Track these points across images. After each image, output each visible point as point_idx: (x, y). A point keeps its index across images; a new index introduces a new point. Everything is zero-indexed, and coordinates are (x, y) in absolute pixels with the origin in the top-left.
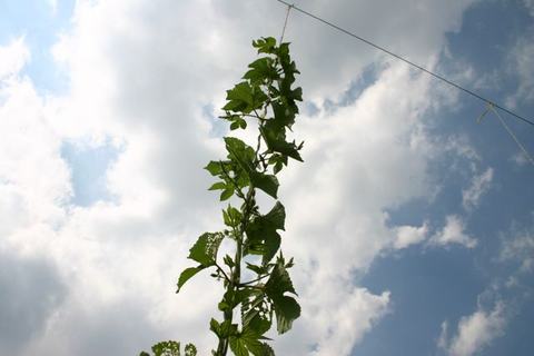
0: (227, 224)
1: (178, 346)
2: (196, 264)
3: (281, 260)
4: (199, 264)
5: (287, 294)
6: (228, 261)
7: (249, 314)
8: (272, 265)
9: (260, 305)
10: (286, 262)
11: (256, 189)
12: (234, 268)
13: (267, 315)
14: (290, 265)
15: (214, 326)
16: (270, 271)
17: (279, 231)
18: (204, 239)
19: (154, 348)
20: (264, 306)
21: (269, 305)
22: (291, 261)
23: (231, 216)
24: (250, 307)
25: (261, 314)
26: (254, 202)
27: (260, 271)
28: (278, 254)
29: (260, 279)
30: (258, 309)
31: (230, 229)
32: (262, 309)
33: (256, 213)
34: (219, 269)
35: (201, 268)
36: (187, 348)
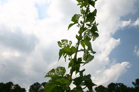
0: (82, 13)
1: (68, 41)
2: (73, 23)
3: (95, 23)
4: (74, 23)
5: (96, 32)
6: (81, 22)
7: (86, 36)
8: (93, 24)
9: (89, 34)
10: (97, 24)
11: (90, 5)
12: (83, 24)
13: (90, 37)
14: (97, 25)
15: (77, 37)
16: (92, 26)
17: (95, 17)
18: (75, 15)
19: (62, 41)
20: (90, 35)
21: (91, 34)
22: (98, 24)
23: (83, 11)
24: (86, 35)
25: (89, 36)
26: (89, 9)
27: (89, 25)
28: (94, 22)
29: (89, 28)
30: (88, 35)
31: (82, 15)
32: (89, 35)
33: (89, 12)
34: (79, 24)
35: (74, 24)
36: (70, 42)
